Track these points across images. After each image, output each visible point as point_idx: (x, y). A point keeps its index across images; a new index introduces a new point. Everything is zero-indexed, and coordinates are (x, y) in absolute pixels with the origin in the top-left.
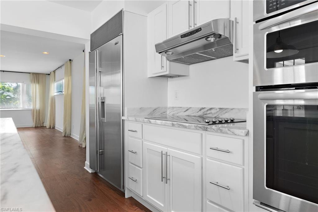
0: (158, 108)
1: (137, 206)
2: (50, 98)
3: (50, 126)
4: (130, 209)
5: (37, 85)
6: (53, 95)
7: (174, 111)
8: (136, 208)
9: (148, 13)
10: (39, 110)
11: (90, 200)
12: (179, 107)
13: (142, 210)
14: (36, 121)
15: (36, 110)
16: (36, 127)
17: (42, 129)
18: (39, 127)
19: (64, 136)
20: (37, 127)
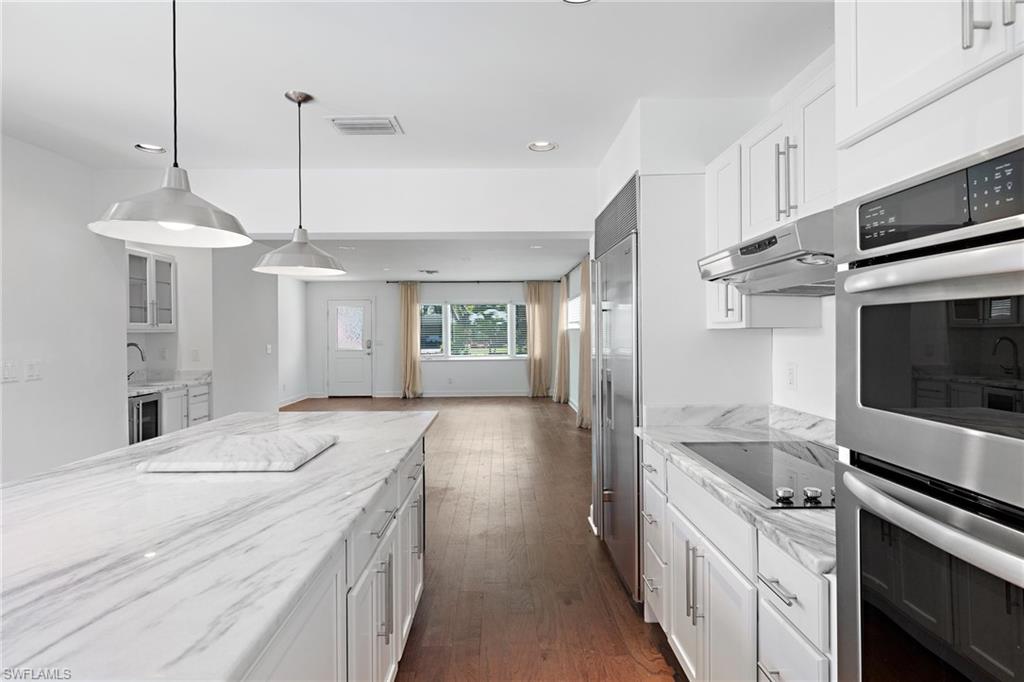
0: (741, 406)
1: (661, 651)
2: (559, 335)
3: (560, 398)
4: (642, 653)
5: (537, 306)
6: (565, 329)
7: (783, 421)
8: (655, 656)
9: (707, 164)
10: (540, 360)
11: (568, 603)
12: (796, 412)
13: (669, 665)
14: (534, 386)
15: (535, 361)
16: (535, 398)
17: (543, 405)
18: (539, 397)
19: (580, 427)
20: (537, 397)
